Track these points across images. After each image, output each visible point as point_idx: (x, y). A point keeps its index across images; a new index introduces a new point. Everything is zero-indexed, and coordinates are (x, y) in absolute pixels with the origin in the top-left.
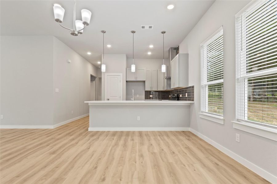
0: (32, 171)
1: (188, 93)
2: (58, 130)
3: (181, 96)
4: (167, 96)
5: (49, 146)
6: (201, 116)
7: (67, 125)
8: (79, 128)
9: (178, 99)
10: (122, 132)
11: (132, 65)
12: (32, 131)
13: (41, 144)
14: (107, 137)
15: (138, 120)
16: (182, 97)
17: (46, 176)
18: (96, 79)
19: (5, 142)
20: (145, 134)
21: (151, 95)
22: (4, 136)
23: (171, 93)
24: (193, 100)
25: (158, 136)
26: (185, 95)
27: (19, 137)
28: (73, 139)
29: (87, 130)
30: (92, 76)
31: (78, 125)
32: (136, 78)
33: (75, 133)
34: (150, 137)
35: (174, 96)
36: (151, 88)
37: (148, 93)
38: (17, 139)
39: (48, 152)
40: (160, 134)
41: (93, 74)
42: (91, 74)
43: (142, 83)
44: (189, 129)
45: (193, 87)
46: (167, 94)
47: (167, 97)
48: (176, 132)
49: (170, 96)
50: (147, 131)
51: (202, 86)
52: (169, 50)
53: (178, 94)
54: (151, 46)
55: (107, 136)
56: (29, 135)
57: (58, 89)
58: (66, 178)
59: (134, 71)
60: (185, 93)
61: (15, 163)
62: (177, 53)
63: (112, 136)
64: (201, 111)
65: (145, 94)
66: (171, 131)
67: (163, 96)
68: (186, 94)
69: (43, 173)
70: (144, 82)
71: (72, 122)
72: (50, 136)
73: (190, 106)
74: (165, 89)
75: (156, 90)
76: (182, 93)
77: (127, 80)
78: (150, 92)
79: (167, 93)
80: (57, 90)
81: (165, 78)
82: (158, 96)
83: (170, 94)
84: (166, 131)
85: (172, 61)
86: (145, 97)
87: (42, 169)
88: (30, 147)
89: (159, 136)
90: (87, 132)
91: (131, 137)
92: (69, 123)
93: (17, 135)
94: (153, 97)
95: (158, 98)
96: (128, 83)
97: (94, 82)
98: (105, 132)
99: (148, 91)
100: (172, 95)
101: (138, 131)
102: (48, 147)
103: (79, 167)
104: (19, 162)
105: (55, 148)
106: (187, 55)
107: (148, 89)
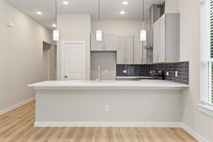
1: (179, 71)
3: (167, 74)
4: (147, 71)
6: (200, 109)
7: (6, 115)
8: (22, 122)
9: (163, 77)
10: (83, 129)
11: (97, 31)
14: (60, 140)
15: (106, 111)
16: (169, 76)
18: (51, 47)
20: (116, 134)
21: (124, 70)
23: (153, 67)
24: (187, 83)
25: (135, 137)
26: (175, 74)
29: (33, 125)
30: (44, 43)
31: (22, 115)
32: (104, 47)
33: (14, 131)
34: (123, 139)
35: (157, 73)
36: (125, 60)
37: (120, 67)
40: (139, 134)
41: (46, 41)
42: (43, 41)
43: (113, 54)
44: (182, 125)
45: (187, 63)
46: (147, 69)
47: (147, 73)
48: (163, 129)
49: (151, 72)
50: (119, 128)
51: (202, 63)
52: (150, 9)
53: (163, 71)
54: (125, 3)
55: (60, 137)
59: (101, 40)
60: (174, 70)
62: (162, 12)
63: (67, 138)
64: (201, 100)
65: (117, 69)
66: (155, 128)
67: (142, 71)
68: (176, 72)
70: (115, 52)
71: (15, 110)
73: (182, 90)
74: (145, 63)
75: (132, 64)
76: (169, 70)
77: (92, 50)
78: (123, 65)
79: (147, 67)
81: (144, 47)
82: (134, 71)
83: (151, 70)
84: (147, 128)
85: (154, 24)
86: (117, 73)
89: (137, 137)
90: (32, 128)
91: (95, 139)
92: (11, 111)
94: (127, 73)
95: (134, 73)
96: (93, 54)
97: (49, 51)
98: (57, 128)
99: (120, 65)
100: (154, 71)
101: (106, 127)
106: (178, 16)
107: (120, 62)
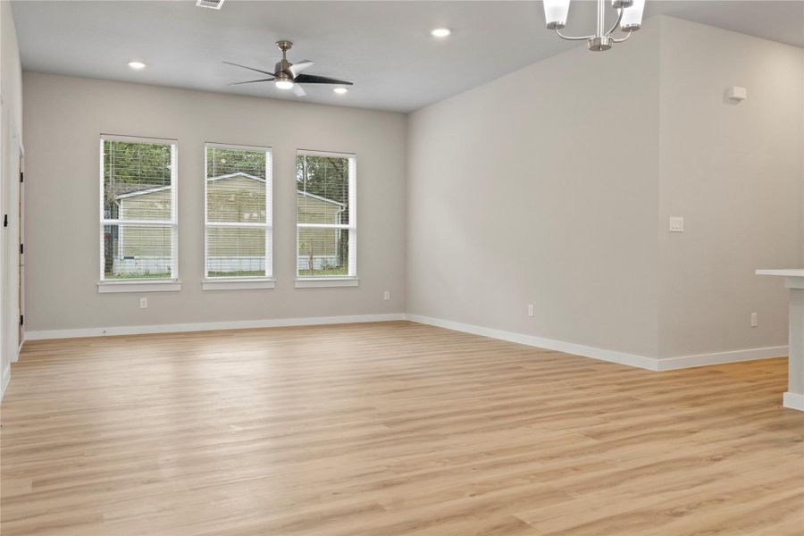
0: (521, 455)
2: (670, 378)
5: (603, 415)
12: (591, 367)
13: (585, 405)
17: (537, 475)
19: (516, 378)
22: (521, 365)
27: (550, 374)
28: (691, 418)
38: (542, 378)
39: (587, 428)
56: (578, 374)
57: (681, 219)
58: (573, 499)
61: (501, 428)
69: (537, 467)
72: (628, 390)
80: (676, 223)
87: (542, 458)
88: (554, 404)
90: (773, 408)
93: (551, 369)
102: (597, 418)
103: (632, 492)
104: (511, 428)
105: (612, 425)
